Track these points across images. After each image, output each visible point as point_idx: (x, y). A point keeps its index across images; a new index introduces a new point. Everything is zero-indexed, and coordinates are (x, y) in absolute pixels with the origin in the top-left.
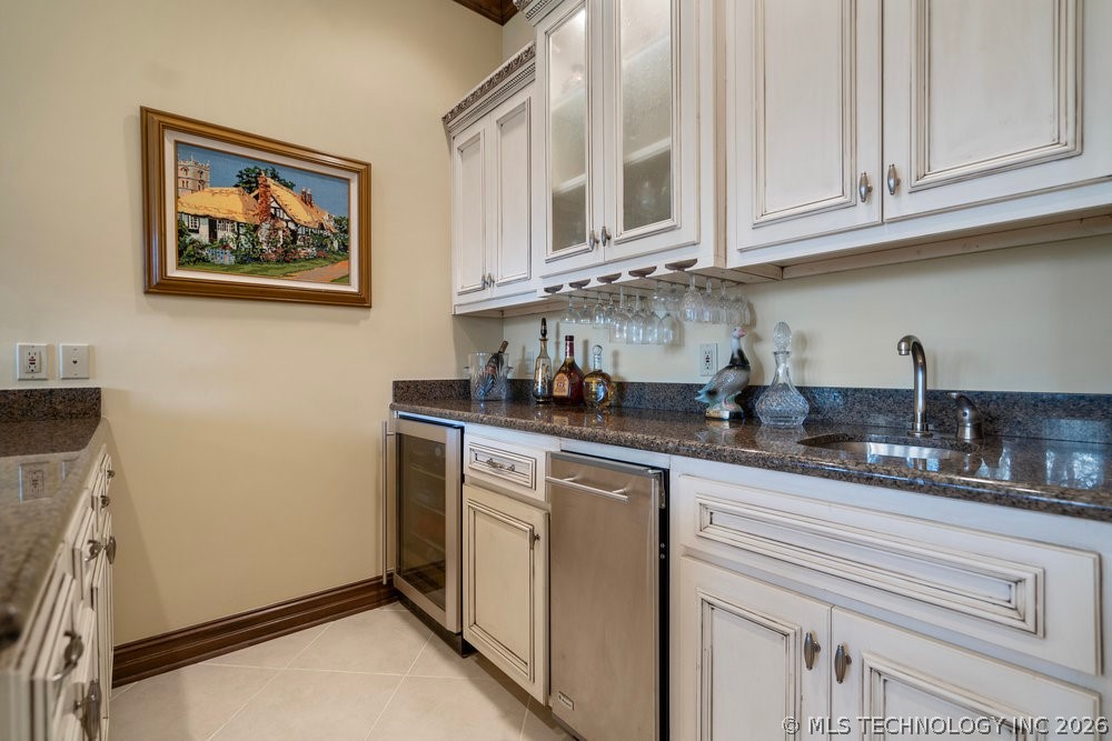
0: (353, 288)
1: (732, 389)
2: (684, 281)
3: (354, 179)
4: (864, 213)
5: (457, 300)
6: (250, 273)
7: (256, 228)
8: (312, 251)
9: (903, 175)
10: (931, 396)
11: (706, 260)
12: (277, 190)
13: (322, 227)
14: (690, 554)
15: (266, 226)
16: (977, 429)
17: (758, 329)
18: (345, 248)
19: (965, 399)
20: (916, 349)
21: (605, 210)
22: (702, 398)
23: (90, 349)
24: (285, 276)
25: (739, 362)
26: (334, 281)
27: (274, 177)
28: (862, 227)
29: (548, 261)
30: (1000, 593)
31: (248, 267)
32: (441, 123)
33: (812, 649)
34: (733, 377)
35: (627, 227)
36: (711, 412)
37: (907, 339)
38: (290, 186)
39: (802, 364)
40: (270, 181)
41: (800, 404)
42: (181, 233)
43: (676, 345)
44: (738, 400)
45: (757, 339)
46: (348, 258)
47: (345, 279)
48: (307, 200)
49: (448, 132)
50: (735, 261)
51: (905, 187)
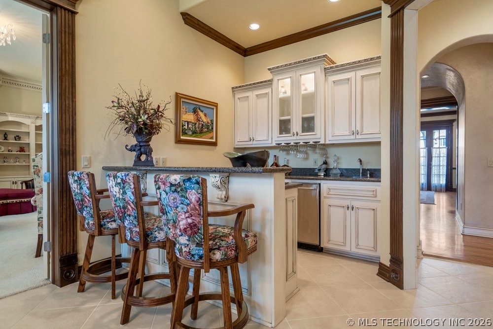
0: (214, 140)
1: (323, 169)
2: (315, 146)
3: (215, 108)
4: (353, 137)
5: (236, 143)
6: (194, 137)
7: (196, 124)
8: (206, 130)
9: (359, 131)
10: (363, 169)
11: (322, 142)
12: (200, 113)
13: (208, 123)
14: (325, 197)
15: (198, 123)
16: (370, 175)
17: (328, 155)
18: (212, 129)
19: (368, 170)
20: (361, 161)
21: (296, 126)
22: (317, 171)
23: (166, 158)
24: (201, 137)
25: (325, 163)
26: (210, 138)
27: (199, 109)
28: (352, 139)
29: (278, 137)
30: (372, 193)
31: (194, 135)
32: (231, 89)
33: (348, 208)
34: (324, 166)
35: (303, 132)
36: (319, 174)
37: (359, 159)
38: (202, 111)
39: (338, 163)
40: (199, 110)
41: (339, 172)
42: (182, 126)
43: (307, 159)
44: (325, 171)
45: (328, 158)
46: (213, 132)
47: (212, 138)
48: (205, 115)
49: (233, 92)
50: (328, 142)
51: (359, 134)
